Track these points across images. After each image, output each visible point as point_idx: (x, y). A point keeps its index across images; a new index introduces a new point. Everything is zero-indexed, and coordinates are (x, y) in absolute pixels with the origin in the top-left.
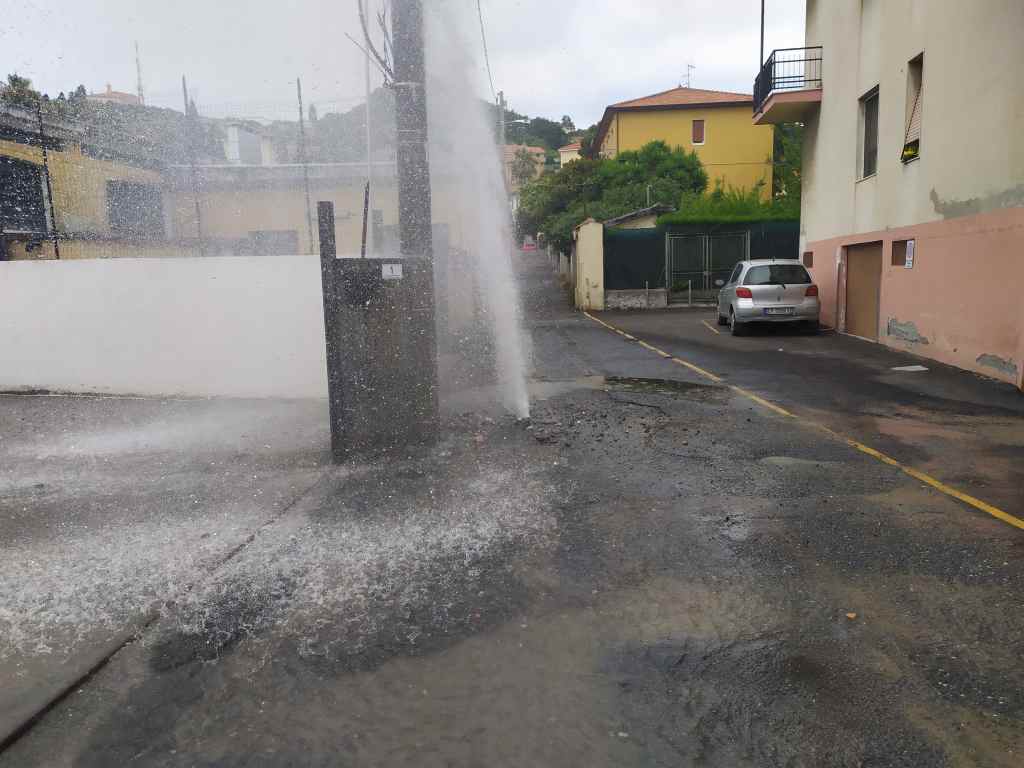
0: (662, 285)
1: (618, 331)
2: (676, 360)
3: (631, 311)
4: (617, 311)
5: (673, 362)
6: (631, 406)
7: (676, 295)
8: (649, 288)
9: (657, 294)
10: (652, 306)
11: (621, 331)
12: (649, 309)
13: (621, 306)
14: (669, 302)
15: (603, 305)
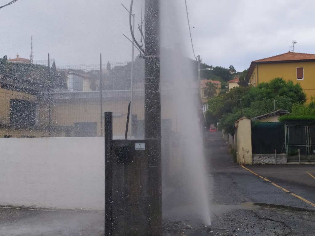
0: (284, 151)
1: (260, 177)
2: (293, 194)
3: (268, 165)
4: (259, 165)
5: (291, 196)
6: (268, 221)
7: (291, 157)
8: (277, 153)
9: (281, 157)
10: (279, 163)
11: (262, 176)
12: (277, 164)
13: (261, 162)
14: (288, 161)
15: (252, 162)
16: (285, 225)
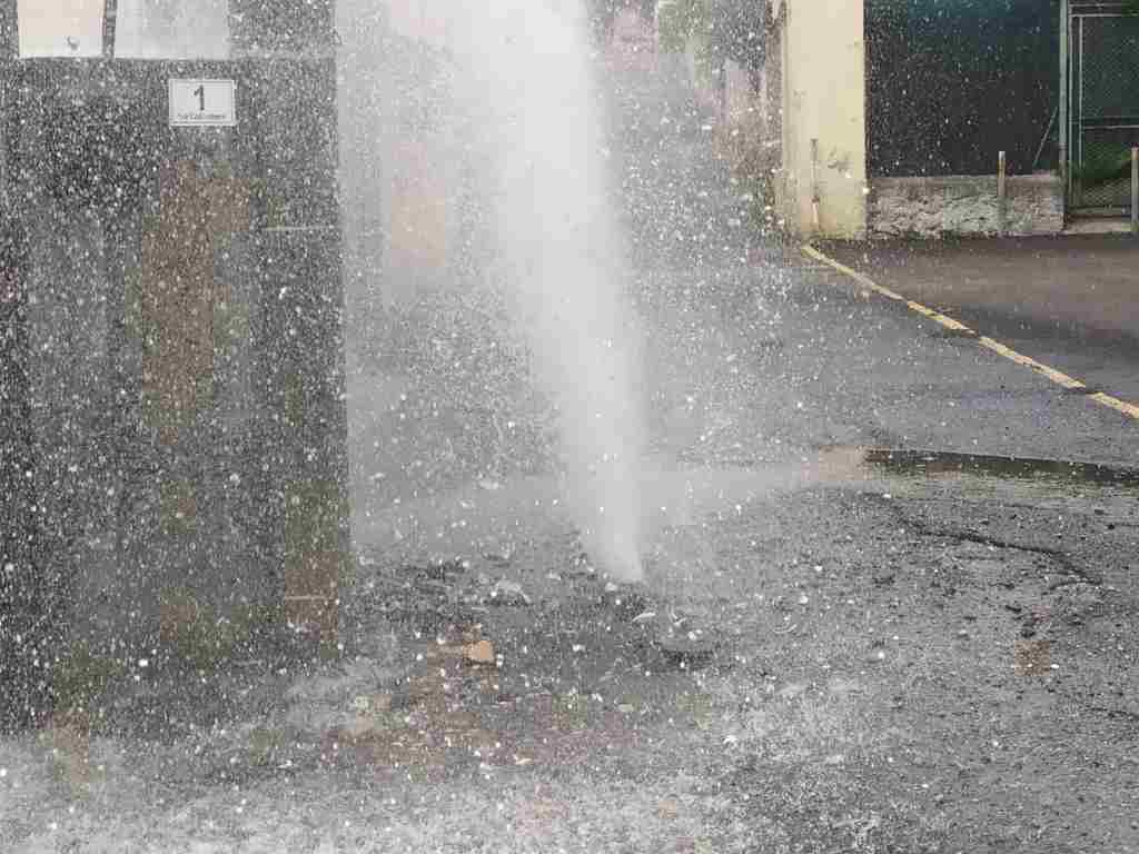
0: (1049, 160)
1: (913, 305)
2: (1102, 398)
3: (954, 243)
4: (907, 242)
5: (1093, 405)
6: (969, 546)
7: (1094, 196)
8: (1008, 173)
9: (1033, 192)
10: (1018, 230)
11: (923, 303)
12: (1007, 237)
13: (919, 227)
14: (1070, 218)
15: (865, 225)
16: (1069, 566)
